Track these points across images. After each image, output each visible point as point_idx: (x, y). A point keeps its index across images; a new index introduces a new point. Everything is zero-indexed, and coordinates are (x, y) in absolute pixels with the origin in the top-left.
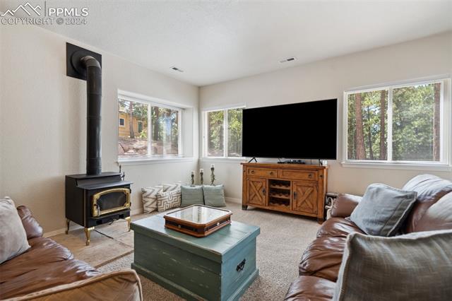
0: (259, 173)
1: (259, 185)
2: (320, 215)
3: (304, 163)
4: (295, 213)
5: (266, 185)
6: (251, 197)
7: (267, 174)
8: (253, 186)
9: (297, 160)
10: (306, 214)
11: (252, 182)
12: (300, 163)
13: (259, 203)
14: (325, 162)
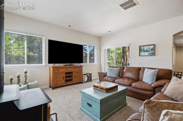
0: (61, 70)
1: (61, 76)
2: (82, 81)
3: (73, 65)
4: (75, 83)
5: (64, 75)
6: (57, 82)
7: (64, 70)
8: (58, 77)
9: (70, 64)
10: (78, 82)
11: (58, 75)
12: (71, 65)
13: (61, 84)
14: (82, 64)
